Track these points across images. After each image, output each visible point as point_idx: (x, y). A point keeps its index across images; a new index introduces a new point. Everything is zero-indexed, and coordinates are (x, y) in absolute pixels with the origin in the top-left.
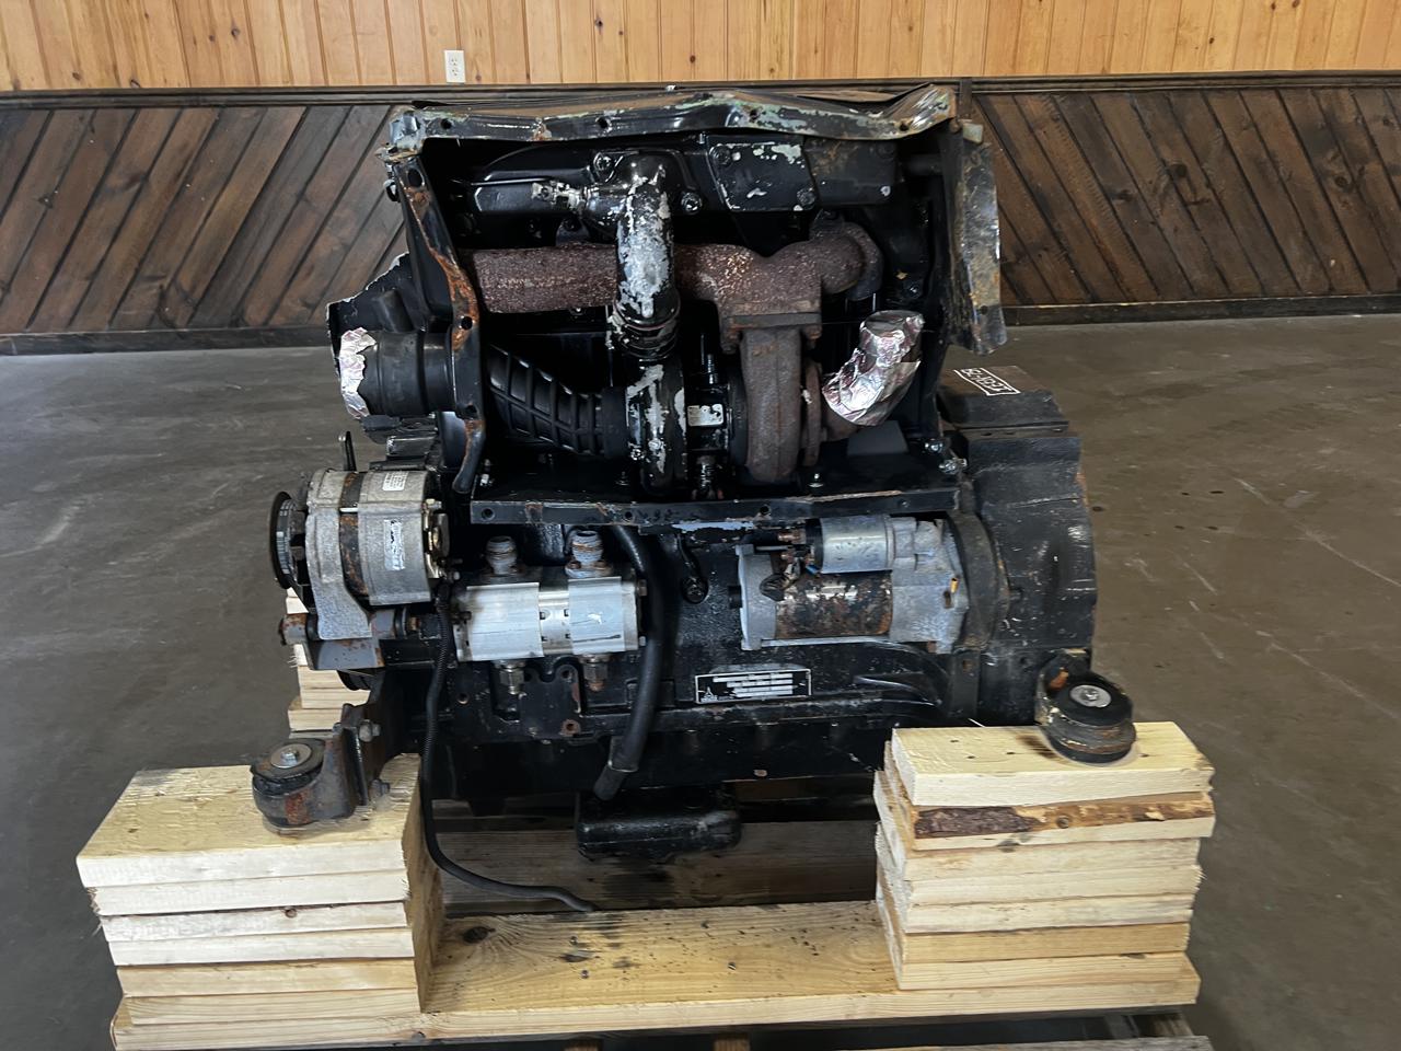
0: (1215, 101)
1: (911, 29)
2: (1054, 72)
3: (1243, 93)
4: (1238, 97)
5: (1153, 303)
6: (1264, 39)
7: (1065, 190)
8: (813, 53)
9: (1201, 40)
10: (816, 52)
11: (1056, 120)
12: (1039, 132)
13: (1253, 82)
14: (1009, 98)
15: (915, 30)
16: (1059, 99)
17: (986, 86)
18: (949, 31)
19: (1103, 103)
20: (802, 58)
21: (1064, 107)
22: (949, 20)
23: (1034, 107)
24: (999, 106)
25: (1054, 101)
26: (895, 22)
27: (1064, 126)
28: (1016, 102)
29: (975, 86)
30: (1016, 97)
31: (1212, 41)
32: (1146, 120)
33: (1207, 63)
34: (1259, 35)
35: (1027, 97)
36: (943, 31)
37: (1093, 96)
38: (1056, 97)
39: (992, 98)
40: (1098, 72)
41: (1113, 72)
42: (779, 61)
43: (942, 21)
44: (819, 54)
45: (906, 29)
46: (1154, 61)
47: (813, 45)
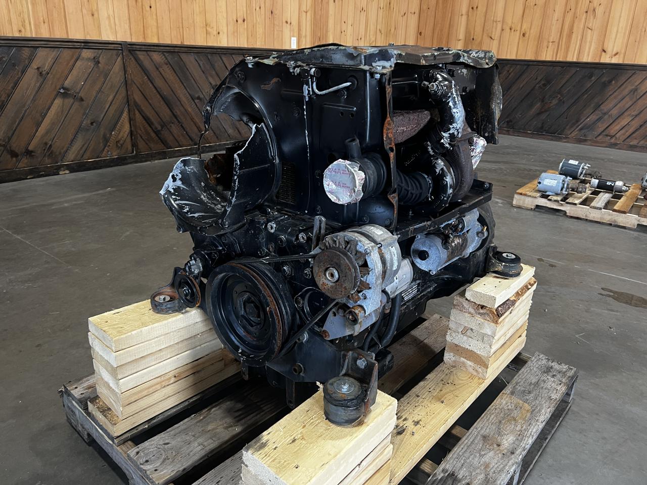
0: (224, 59)
1: (93, 15)
2: (162, 42)
3: (233, 56)
4: (231, 58)
5: (218, 144)
6: (236, 34)
7: (176, 96)
8: (42, 23)
9: (215, 33)
10: (44, 22)
11: (167, 64)
12: (160, 69)
13: (235, 51)
14: (145, 52)
15: (95, 16)
16: (166, 55)
17: (134, 46)
18: (112, 19)
19: (183, 56)
20: (37, 26)
21: (169, 58)
22: (111, 13)
23: (157, 57)
24: (141, 56)
25: (164, 55)
26: (84, 11)
27: (170, 67)
28: (148, 55)
29: (129, 46)
30: (148, 52)
31: (219, 33)
32: (201, 65)
33: (219, 43)
34: (234, 32)
35: (153, 53)
36: (109, 17)
37: (180, 54)
38: (165, 53)
39: (138, 52)
40: (179, 43)
41: (185, 44)
42: (24, 26)
43: (108, 13)
44: (46, 24)
45: (90, 15)
46: (200, 40)
47: (42, 19)
